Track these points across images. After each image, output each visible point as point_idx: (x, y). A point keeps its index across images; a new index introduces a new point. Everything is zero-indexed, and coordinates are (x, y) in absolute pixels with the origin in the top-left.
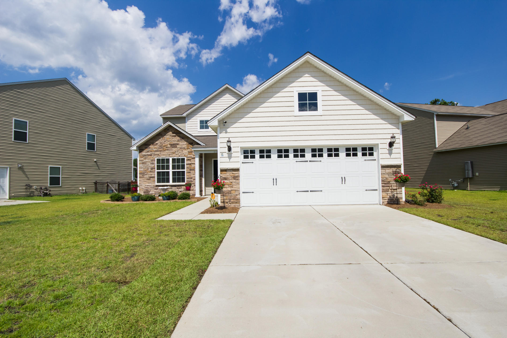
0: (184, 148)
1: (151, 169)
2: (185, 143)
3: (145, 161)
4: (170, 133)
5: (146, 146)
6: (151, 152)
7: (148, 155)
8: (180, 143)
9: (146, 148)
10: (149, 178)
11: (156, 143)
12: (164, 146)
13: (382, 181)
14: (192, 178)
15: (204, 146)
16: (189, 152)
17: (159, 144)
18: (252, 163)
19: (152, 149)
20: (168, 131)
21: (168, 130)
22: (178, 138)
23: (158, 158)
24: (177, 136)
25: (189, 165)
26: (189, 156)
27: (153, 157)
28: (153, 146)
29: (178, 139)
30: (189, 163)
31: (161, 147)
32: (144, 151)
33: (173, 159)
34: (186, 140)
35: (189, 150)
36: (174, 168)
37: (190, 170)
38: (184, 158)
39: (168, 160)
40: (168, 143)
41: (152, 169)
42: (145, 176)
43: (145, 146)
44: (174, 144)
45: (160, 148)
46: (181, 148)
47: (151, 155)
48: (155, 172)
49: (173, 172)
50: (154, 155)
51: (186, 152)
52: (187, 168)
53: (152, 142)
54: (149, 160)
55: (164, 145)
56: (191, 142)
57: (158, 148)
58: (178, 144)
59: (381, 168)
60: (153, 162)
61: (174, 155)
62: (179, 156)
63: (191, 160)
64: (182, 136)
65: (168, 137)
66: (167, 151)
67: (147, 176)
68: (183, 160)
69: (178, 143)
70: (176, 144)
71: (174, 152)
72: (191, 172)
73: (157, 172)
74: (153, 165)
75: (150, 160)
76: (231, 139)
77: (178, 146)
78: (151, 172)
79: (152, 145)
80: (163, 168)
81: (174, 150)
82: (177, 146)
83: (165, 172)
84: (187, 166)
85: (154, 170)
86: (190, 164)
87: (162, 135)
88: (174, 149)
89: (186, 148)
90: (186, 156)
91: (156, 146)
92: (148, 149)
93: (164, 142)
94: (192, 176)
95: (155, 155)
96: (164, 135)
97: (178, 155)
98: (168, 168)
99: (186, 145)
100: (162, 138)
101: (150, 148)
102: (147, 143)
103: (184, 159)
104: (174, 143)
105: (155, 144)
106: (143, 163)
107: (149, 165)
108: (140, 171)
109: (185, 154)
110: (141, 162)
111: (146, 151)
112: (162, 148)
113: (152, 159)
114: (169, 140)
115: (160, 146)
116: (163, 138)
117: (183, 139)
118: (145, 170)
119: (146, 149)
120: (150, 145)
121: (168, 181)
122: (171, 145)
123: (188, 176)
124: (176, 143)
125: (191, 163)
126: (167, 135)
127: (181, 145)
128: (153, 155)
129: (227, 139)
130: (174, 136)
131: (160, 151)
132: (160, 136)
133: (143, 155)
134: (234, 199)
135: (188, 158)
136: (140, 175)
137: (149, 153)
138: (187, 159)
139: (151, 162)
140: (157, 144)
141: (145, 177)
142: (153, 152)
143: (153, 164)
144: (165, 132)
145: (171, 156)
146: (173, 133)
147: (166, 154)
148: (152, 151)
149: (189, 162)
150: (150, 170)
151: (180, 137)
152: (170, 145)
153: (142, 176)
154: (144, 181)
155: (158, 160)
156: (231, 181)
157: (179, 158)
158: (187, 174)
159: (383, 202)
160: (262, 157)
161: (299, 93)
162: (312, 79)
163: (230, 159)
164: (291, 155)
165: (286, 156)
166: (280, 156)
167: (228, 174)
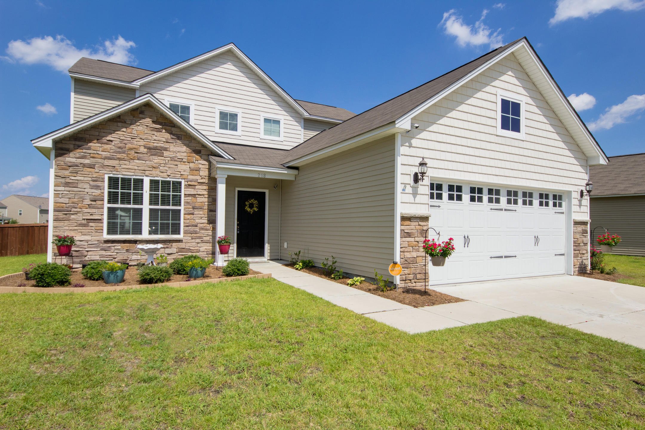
0: (181, 160)
1: (92, 201)
2: (184, 148)
3: (73, 178)
4: (148, 121)
5: (78, 143)
6: (93, 158)
7: (84, 165)
8: (172, 147)
9: (79, 147)
10: (85, 222)
11: (108, 138)
12: (131, 149)
13: (574, 242)
14: (196, 226)
15: (230, 161)
16: (191, 170)
17: (117, 142)
18: (439, 207)
19: (95, 152)
20: (141, 116)
21: (142, 112)
22: (168, 136)
23: (111, 175)
24: (164, 131)
25: (190, 198)
26: (191, 177)
27: (97, 171)
28: (100, 145)
29: (166, 137)
30: (192, 193)
31: (120, 150)
32: (71, 154)
33: (151, 181)
34: (187, 142)
35: (192, 165)
36: (153, 200)
37: (194, 208)
38: (180, 180)
39: (139, 183)
40: (142, 143)
41: (95, 201)
42: (73, 217)
43: (74, 142)
44: (155, 148)
45: (120, 153)
46: (172, 159)
47: (92, 166)
48: (103, 208)
49: (151, 210)
50: (103, 167)
51: (184, 168)
52: (187, 203)
53: (97, 134)
54: (86, 179)
55: (129, 146)
56: (197, 148)
57: (112, 151)
58: (166, 149)
59: (574, 224)
60: (99, 184)
61: (154, 172)
62: (169, 176)
63: (197, 187)
64: (176, 133)
65: (140, 128)
66: (138, 161)
67: (79, 217)
68: (177, 186)
69: (166, 145)
70: (162, 147)
71: (154, 165)
72: (195, 213)
73: (109, 209)
74: (97, 192)
75: (90, 179)
76: (426, 161)
77: (166, 153)
78: (90, 208)
79: (95, 141)
80: (126, 199)
81: (155, 161)
82: (165, 152)
83: (129, 209)
84: (186, 198)
85: (99, 203)
86: (194, 196)
87: (125, 122)
88: (156, 160)
89: (184, 160)
90: (184, 177)
91: (106, 146)
92: (84, 151)
93: (130, 139)
94: (197, 221)
95: (104, 166)
96: (131, 124)
97: (165, 174)
98: (138, 199)
99: (185, 154)
100: (124, 130)
101: (89, 149)
102: (80, 136)
103: (180, 183)
104: (155, 144)
105: (104, 140)
106: (67, 184)
107: (86, 190)
108: (58, 204)
109: (182, 173)
110: (63, 180)
111: (78, 155)
112: (124, 153)
113: (94, 176)
114: (143, 137)
115: (119, 148)
116: (129, 130)
117: (178, 139)
118: (73, 203)
119: (79, 150)
120: (90, 141)
121: (138, 229)
122: (149, 148)
123: (188, 221)
124: (162, 145)
125: (196, 193)
126: (138, 124)
127: (174, 152)
128: (99, 167)
129: (420, 160)
130: (158, 130)
131: (120, 159)
132: (120, 124)
133: (69, 164)
134: (421, 272)
135: (189, 183)
136: (57, 213)
137: (87, 161)
138: (186, 183)
139: (92, 183)
140: (112, 141)
141: (74, 219)
142: (100, 160)
143: (97, 187)
144: (134, 117)
145: (147, 173)
146: (154, 122)
147: (136, 168)
148: (96, 156)
149: (191, 191)
150: (89, 203)
151: (171, 133)
152: (145, 147)
153: (65, 216)
154: (71, 228)
155: (113, 182)
156: (417, 239)
157: (168, 179)
158: (186, 216)
159: (574, 272)
160: (451, 198)
161: (502, 100)
162: (515, 81)
163: (415, 197)
164: (485, 198)
165: (480, 200)
166: (472, 199)
167: (413, 226)
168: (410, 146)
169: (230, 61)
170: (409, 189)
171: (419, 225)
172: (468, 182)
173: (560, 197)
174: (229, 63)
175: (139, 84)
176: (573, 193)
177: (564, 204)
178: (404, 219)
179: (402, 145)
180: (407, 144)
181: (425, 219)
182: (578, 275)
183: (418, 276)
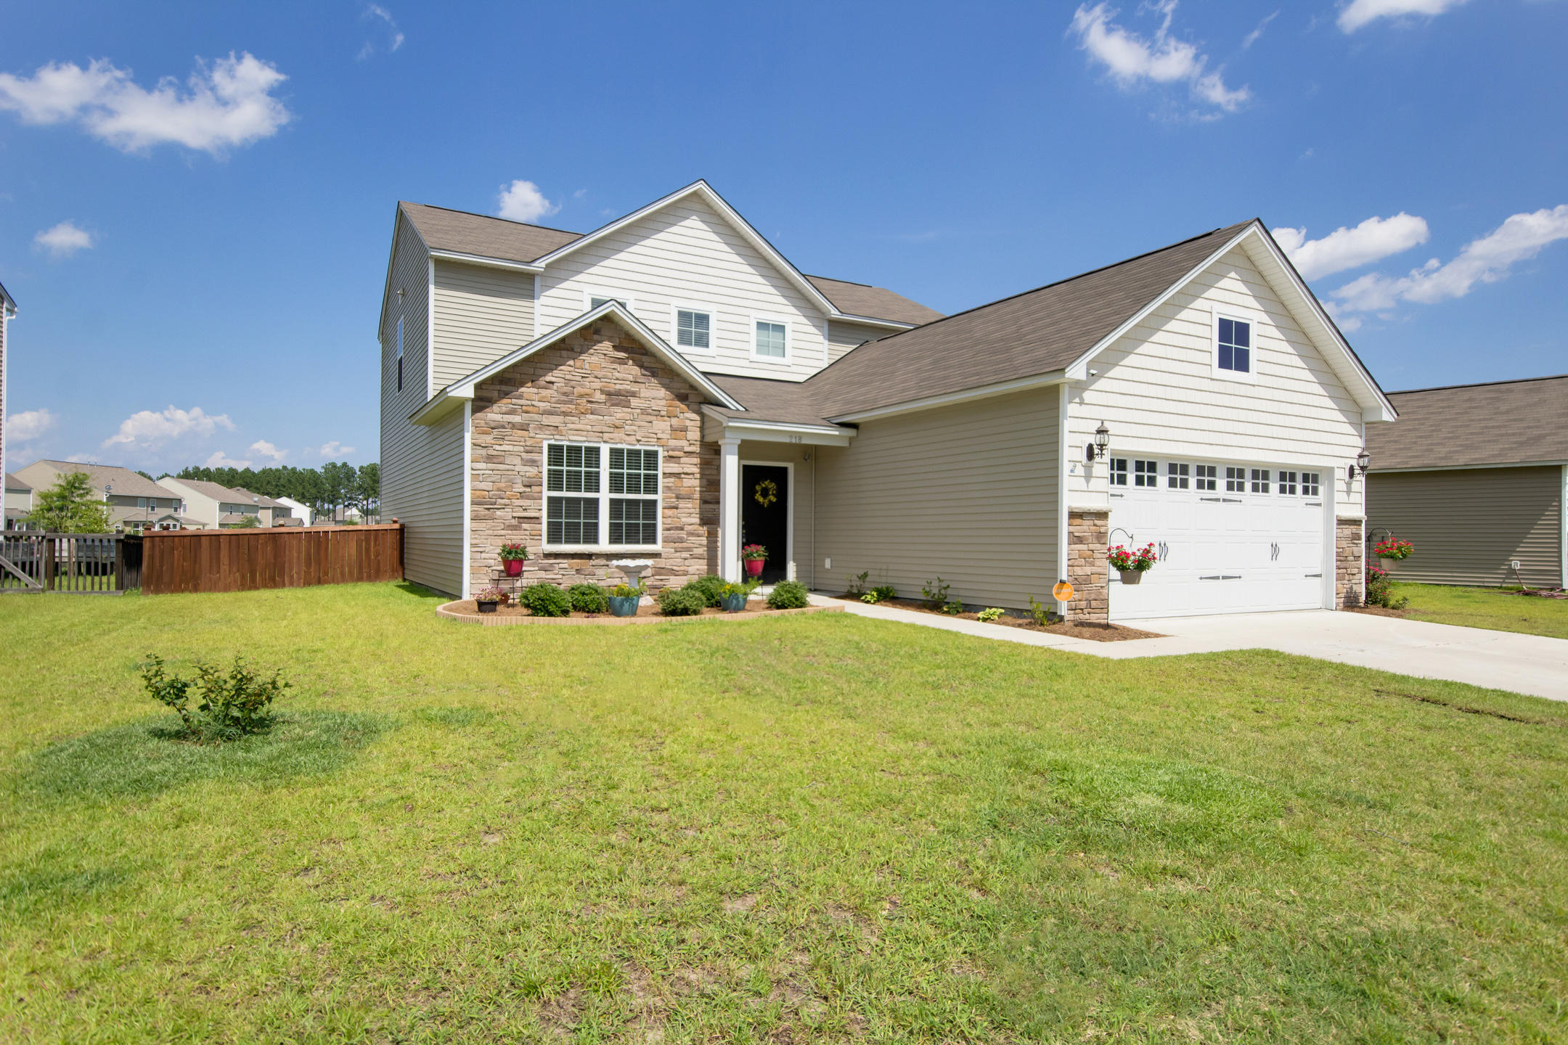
0: (657, 413)
1: (525, 486)
2: (662, 392)
3: (498, 448)
4: (606, 346)
5: (504, 388)
6: (527, 412)
7: (514, 426)
8: (644, 392)
9: (506, 394)
10: (514, 522)
11: (549, 378)
12: (581, 396)
13: (1338, 554)
14: (682, 529)
15: (737, 414)
16: (673, 429)
17: (560, 384)
18: (1122, 496)
19: (529, 403)
20: (596, 337)
21: (597, 332)
22: (636, 370)
23: (553, 442)
24: (631, 362)
25: (672, 480)
26: (673, 443)
27: (532, 435)
28: (535, 390)
29: (633, 373)
30: (675, 470)
31: (564, 398)
32: (495, 407)
33: (613, 451)
34: (666, 381)
35: (674, 421)
36: (616, 484)
37: (678, 497)
38: (655, 448)
39: (594, 453)
40: (597, 385)
41: (530, 486)
42: (498, 513)
43: (498, 387)
44: (618, 393)
45: (565, 402)
46: (644, 412)
47: (524, 428)
48: (541, 499)
49: (612, 501)
50: (540, 429)
51: (662, 426)
52: (668, 488)
53: (531, 371)
54: (516, 448)
55: (578, 390)
56: (682, 391)
57: (553, 400)
58: (634, 395)
59: (1338, 524)
60: (535, 456)
61: (618, 435)
62: (638, 441)
63: (682, 460)
64: (649, 365)
65: (594, 359)
66: (591, 417)
67: (506, 514)
68: (652, 456)
69: (635, 388)
70: (628, 392)
71: (618, 423)
72: (680, 506)
73: (550, 499)
74: (532, 471)
75: (522, 449)
77: (634, 402)
78: (522, 497)
79: (530, 384)
80: (574, 484)
81: (619, 416)
82: (632, 399)
83: (578, 500)
84: (666, 480)
85: (535, 489)
86: (677, 475)
87: (572, 350)
88: (620, 413)
89: (663, 413)
90: (662, 442)
91: (544, 392)
92: (514, 401)
93: (579, 379)
94: (683, 520)
95: (542, 427)
96: (582, 353)
97: (633, 438)
98: (593, 483)
99: (664, 402)
100: (571, 362)
101: (520, 397)
102: (507, 375)
103: (655, 454)
104: (618, 387)
105: (542, 381)
106: (490, 459)
107: (517, 468)
108: (478, 493)
109: (659, 436)
110: (484, 452)
111: (504, 409)
112: (571, 402)
113: (528, 444)
114: (600, 374)
115: (565, 394)
116: (578, 363)
117: (653, 376)
118: (499, 490)
119: (505, 401)
120: (522, 384)
121: (592, 537)
122: (609, 394)
123: (669, 521)
124: (628, 387)
125: (680, 470)
126: (591, 351)
127: (646, 399)
128: (535, 428)
130: (622, 362)
131: (565, 414)
132: (564, 353)
133: (493, 424)
135: (671, 453)
136: (476, 508)
137: (516, 419)
138: (666, 454)
139: (524, 455)
140: (553, 383)
141: (501, 518)
142: (536, 417)
143: (533, 463)
144: (585, 340)
145: (606, 435)
146: (616, 348)
147: (589, 428)
148: (530, 409)
149: (674, 468)
150: (521, 490)
151: (641, 366)
152: (602, 392)
153: (487, 512)
154: (496, 533)
155: (555, 451)
156: (1092, 547)
157: (638, 447)
158: (666, 511)
159: (1337, 604)
160: (1139, 481)
161: (1221, 320)
162: (1241, 287)
163: (1088, 482)
164: (1192, 481)
165: (1184, 484)
166: (1172, 483)
167: (1085, 527)
168: (1082, 403)
169: (694, 212)
170: (1080, 470)
171: (1095, 525)
172: (1166, 457)
173: (1315, 478)
174: (694, 217)
175: (543, 265)
176: (1336, 470)
177: (1321, 489)
178: (1074, 515)
179: (1070, 402)
180: (1077, 400)
181: (1103, 515)
182: (1343, 610)
183: (1094, 604)
